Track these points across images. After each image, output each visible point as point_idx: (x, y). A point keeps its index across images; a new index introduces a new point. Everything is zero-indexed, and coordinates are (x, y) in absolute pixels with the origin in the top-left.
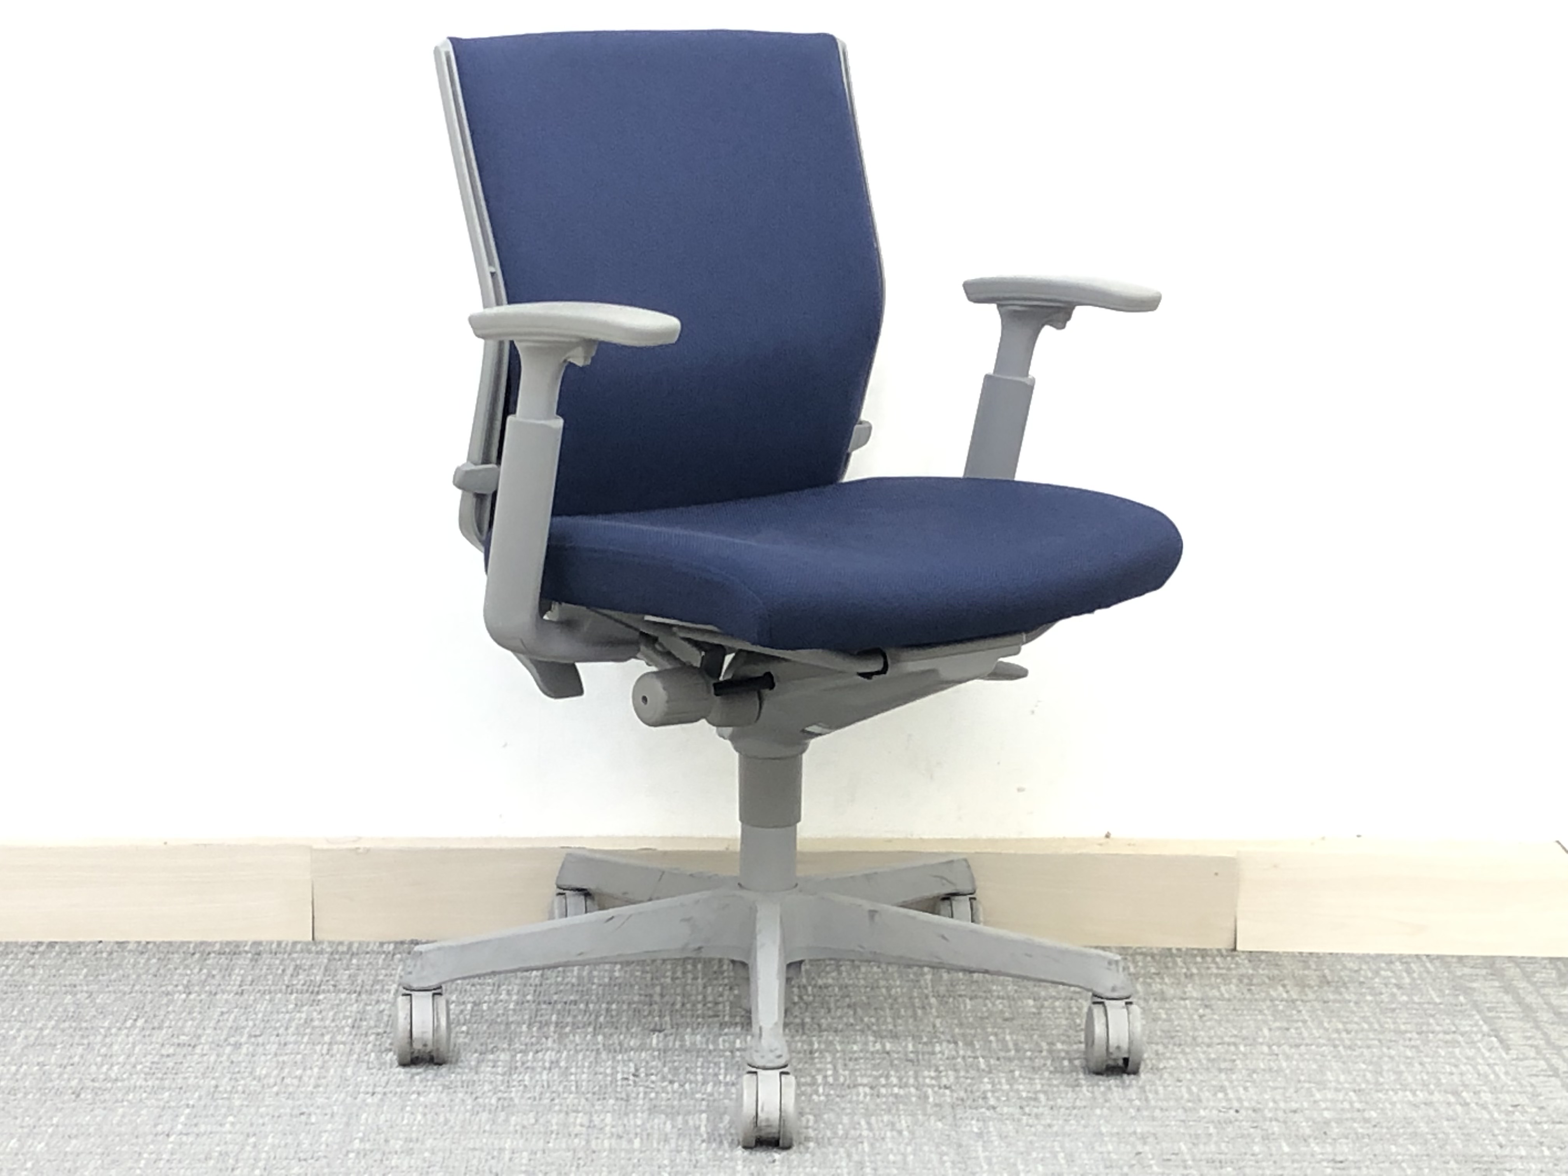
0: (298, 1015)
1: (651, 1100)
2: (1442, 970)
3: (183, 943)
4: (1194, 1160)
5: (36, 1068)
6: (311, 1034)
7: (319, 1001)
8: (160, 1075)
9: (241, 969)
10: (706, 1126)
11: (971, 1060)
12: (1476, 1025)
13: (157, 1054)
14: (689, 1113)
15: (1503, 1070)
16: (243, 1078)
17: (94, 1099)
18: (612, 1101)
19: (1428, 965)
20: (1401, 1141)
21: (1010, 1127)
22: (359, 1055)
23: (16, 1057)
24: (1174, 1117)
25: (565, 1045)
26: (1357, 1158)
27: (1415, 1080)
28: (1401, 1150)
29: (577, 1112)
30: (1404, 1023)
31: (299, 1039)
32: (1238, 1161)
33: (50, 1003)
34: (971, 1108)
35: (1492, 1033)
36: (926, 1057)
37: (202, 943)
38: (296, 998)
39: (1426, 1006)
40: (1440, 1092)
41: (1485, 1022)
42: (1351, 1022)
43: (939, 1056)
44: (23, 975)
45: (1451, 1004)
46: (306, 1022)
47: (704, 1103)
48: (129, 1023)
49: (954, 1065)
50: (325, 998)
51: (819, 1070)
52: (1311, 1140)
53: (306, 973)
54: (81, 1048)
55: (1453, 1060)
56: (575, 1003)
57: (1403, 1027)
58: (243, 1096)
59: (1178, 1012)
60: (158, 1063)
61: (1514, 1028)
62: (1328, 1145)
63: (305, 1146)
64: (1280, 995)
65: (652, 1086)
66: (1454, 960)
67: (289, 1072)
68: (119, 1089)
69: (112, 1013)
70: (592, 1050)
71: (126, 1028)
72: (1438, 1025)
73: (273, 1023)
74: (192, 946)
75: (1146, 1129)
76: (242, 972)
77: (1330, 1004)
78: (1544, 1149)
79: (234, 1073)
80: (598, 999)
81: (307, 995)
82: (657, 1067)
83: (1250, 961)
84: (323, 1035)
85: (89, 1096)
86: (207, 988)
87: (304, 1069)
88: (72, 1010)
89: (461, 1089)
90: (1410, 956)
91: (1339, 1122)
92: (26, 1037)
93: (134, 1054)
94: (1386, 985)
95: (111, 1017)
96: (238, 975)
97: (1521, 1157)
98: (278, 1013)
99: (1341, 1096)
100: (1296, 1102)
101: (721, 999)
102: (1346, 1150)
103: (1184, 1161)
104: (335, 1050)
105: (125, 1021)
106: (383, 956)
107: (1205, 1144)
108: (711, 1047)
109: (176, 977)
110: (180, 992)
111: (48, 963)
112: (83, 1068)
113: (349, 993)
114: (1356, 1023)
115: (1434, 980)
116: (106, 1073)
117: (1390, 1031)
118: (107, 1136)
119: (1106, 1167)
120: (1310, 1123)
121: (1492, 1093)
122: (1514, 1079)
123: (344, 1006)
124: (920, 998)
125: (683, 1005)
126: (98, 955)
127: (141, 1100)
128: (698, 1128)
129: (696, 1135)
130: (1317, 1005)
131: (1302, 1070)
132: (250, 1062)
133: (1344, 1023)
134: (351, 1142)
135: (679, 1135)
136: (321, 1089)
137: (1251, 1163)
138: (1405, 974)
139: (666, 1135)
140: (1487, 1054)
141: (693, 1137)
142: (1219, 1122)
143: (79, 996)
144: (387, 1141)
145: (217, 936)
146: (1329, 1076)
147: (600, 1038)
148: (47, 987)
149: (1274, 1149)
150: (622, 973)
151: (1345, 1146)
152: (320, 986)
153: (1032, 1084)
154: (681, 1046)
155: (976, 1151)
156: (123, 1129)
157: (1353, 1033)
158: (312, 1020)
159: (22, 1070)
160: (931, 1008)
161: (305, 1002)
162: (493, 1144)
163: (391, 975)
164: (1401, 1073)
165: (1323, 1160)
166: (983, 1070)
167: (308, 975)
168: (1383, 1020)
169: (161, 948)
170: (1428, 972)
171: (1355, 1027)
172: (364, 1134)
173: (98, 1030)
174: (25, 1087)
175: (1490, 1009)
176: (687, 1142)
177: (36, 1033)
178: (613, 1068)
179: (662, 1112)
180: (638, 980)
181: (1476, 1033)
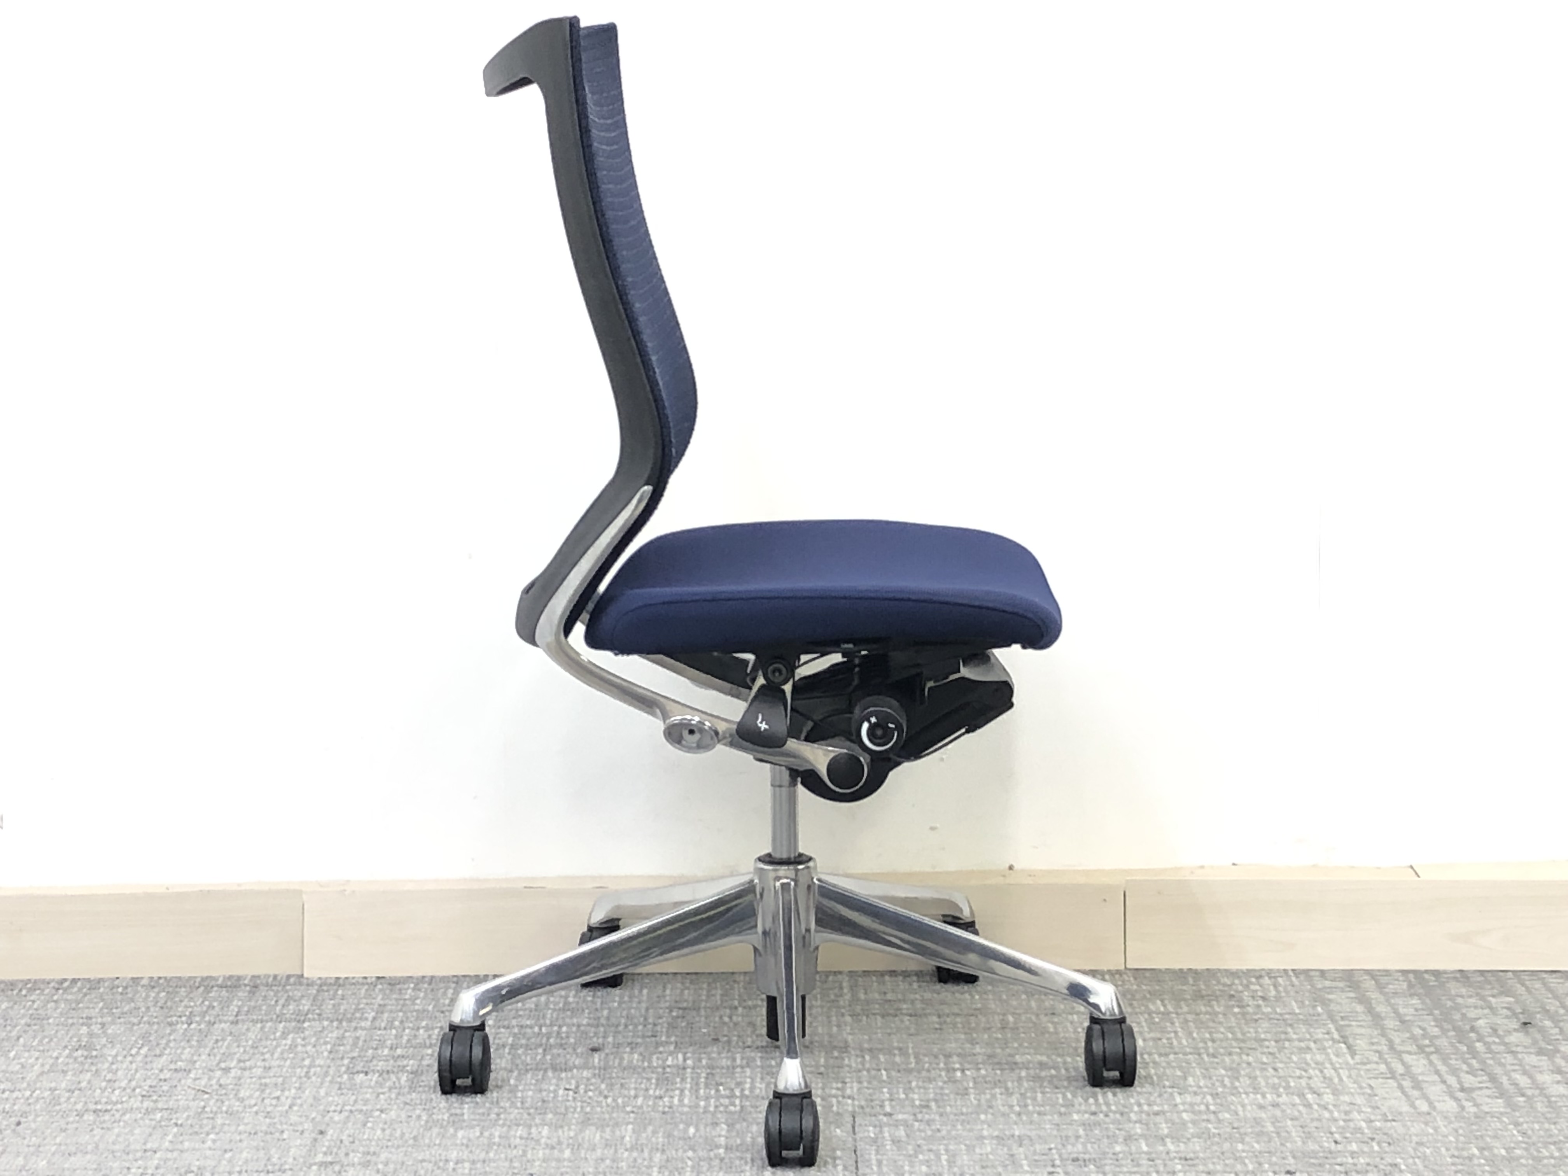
0: (284, 1042)
1: (587, 1113)
2: (1306, 983)
3: (190, 977)
4: (1062, 1160)
5: (49, 1093)
6: (294, 1058)
7: (304, 1028)
8: (155, 1098)
9: (239, 1000)
10: (631, 1137)
11: (873, 1072)
12: (1328, 1033)
13: (155, 1078)
14: (617, 1124)
15: (1347, 1072)
16: (229, 1100)
17: (94, 1122)
18: (550, 1116)
19: (1294, 979)
20: (1247, 1139)
21: (901, 1132)
22: (333, 1078)
23: (31, 1083)
24: (1050, 1121)
25: (517, 1065)
26: (1208, 1154)
27: (1267, 1083)
28: (1247, 1148)
29: (518, 1125)
30: (1265, 1032)
31: (282, 1063)
32: (1100, 1159)
33: (67, 1034)
34: (871, 1115)
35: (1341, 1040)
36: (836, 1070)
37: (207, 978)
38: (285, 1027)
39: (1287, 1016)
40: (1287, 1094)
41: (1337, 1030)
42: (1218, 1032)
43: (847, 1069)
44: (47, 1010)
45: (1310, 1015)
46: (290, 1048)
47: (632, 1115)
48: (134, 1051)
49: (860, 1077)
50: (309, 1026)
51: (738, 1084)
52: (1168, 1140)
53: (295, 1003)
54: (89, 1074)
55: (1304, 1065)
56: (531, 1027)
57: (1263, 1036)
58: (225, 1115)
59: (1066, 1027)
60: (155, 1087)
61: (1361, 1035)
62: (1181, 1144)
63: (274, 1160)
64: (1159, 1008)
65: (589, 1101)
66: (1318, 973)
67: (270, 1094)
68: (117, 1111)
69: (121, 1043)
70: (540, 1070)
71: (131, 1055)
72: (1295, 1033)
73: (261, 1049)
74: (198, 980)
75: (1023, 1132)
76: (240, 1003)
77: (1202, 1016)
78: (1374, 1144)
79: (221, 1095)
80: (551, 1022)
81: (293, 1024)
82: (596, 1083)
83: (1135, 979)
84: (303, 1059)
85: (91, 1118)
86: (207, 1018)
87: (283, 1091)
88: (86, 1039)
89: (419, 1107)
90: (1278, 970)
91: (1194, 1122)
92: (43, 1065)
93: (134, 1079)
94: (1253, 997)
95: (119, 1046)
96: (237, 1006)
97: (1354, 1152)
98: (267, 1039)
99: (1198, 1099)
100: (1158, 1105)
101: (660, 1021)
102: (1198, 1148)
103: (1053, 1161)
104: (312, 1073)
105: (131, 1049)
106: (366, 987)
107: (1073, 1145)
108: (646, 1064)
109: (180, 1009)
110: (183, 1023)
111: (69, 997)
112: (90, 1092)
113: (332, 1021)
114: (1222, 1033)
115: (1297, 992)
116: (108, 1098)
117: (1250, 1039)
118: (102, 1154)
119: (983, 1167)
120: (1169, 1125)
121: (1333, 1094)
122: (1354, 1083)
123: (326, 1032)
124: (837, 1016)
125: (626, 1026)
126: (115, 990)
127: (136, 1120)
128: (623, 1138)
129: (621, 1144)
130: (1190, 1017)
131: (1168, 1076)
132: (236, 1085)
133: (1210, 1033)
134: (315, 1155)
135: (606, 1145)
136: (295, 1108)
137: (1111, 1162)
138: (1272, 988)
139: (595, 1145)
140: (1334, 1059)
141: (619, 1146)
142: (1089, 1125)
143: (93, 1027)
144: (347, 1154)
145: (220, 971)
146: (1190, 1080)
147: (548, 1057)
148: (66, 1020)
149: (1133, 1148)
150: (576, 1000)
151: (1197, 1144)
152: (307, 1014)
153: (925, 1094)
154: (620, 1064)
155: (870, 1154)
156: (117, 1147)
157: (1218, 1043)
158: (296, 1046)
159: (35, 1095)
160: (846, 1025)
161: (291, 1029)
162: (440, 1155)
163: (371, 1004)
164: (1255, 1078)
165: (1175, 1158)
166: (884, 1081)
167: (297, 1006)
168: (1246, 1029)
169: (171, 984)
170: (1293, 986)
171: (1221, 1036)
172: (329, 1147)
173: (106, 1059)
174: (35, 1110)
175: (1342, 1018)
176: (612, 1151)
177: (51, 1061)
178: (557, 1085)
179: (592, 1125)
180: (589, 1004)
181: (1327, 1040)
